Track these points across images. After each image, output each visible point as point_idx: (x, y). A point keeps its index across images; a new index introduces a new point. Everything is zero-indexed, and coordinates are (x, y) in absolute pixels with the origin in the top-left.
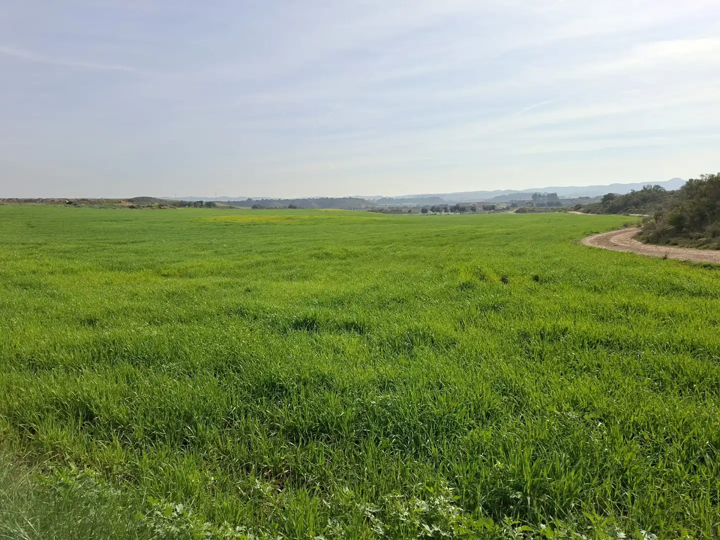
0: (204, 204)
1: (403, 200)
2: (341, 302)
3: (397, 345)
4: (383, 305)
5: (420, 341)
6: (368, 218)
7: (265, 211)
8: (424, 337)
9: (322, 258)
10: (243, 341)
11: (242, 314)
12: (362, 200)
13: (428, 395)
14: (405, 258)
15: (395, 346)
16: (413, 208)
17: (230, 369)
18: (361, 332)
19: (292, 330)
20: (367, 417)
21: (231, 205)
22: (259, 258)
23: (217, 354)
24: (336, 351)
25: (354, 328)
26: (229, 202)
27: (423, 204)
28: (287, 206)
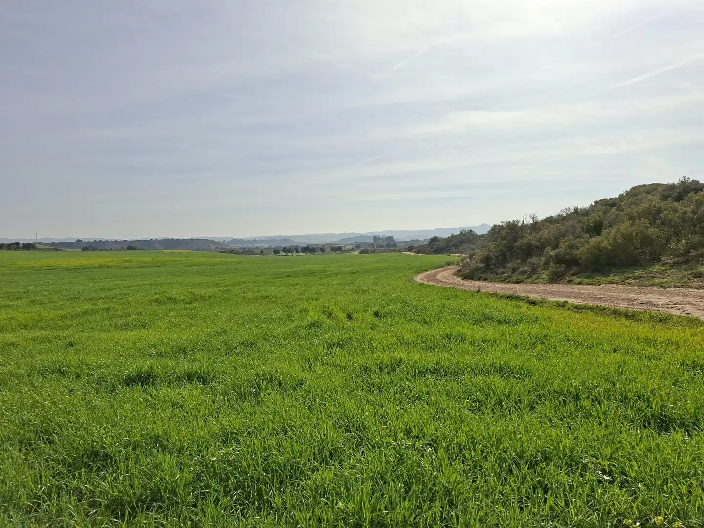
0: (21, 246)
1: (254, 241)
2: (183, 351)
3: (243, 392)
4: (230, 350)
5: (268, 385)
6: (217, 259)
7: (97, 252)
8: (271, 381)
9: (165, 303)
10: (60, 406)
11: (62, 373)
12: (212, 242)
13: (272, 442)
14: (256, 299)
15: (241, 393)
16: (265, 248)
17: (40, 441)
18: (205, 381)
19: (122, 387)
20: (206, 476)
21: (56, 247)
22: (88, 306)
23: (25, 423)
24: (175, 406)
25: (197, 379)
26: (53, 244)
27: (274, 245)
28: (125, 248)
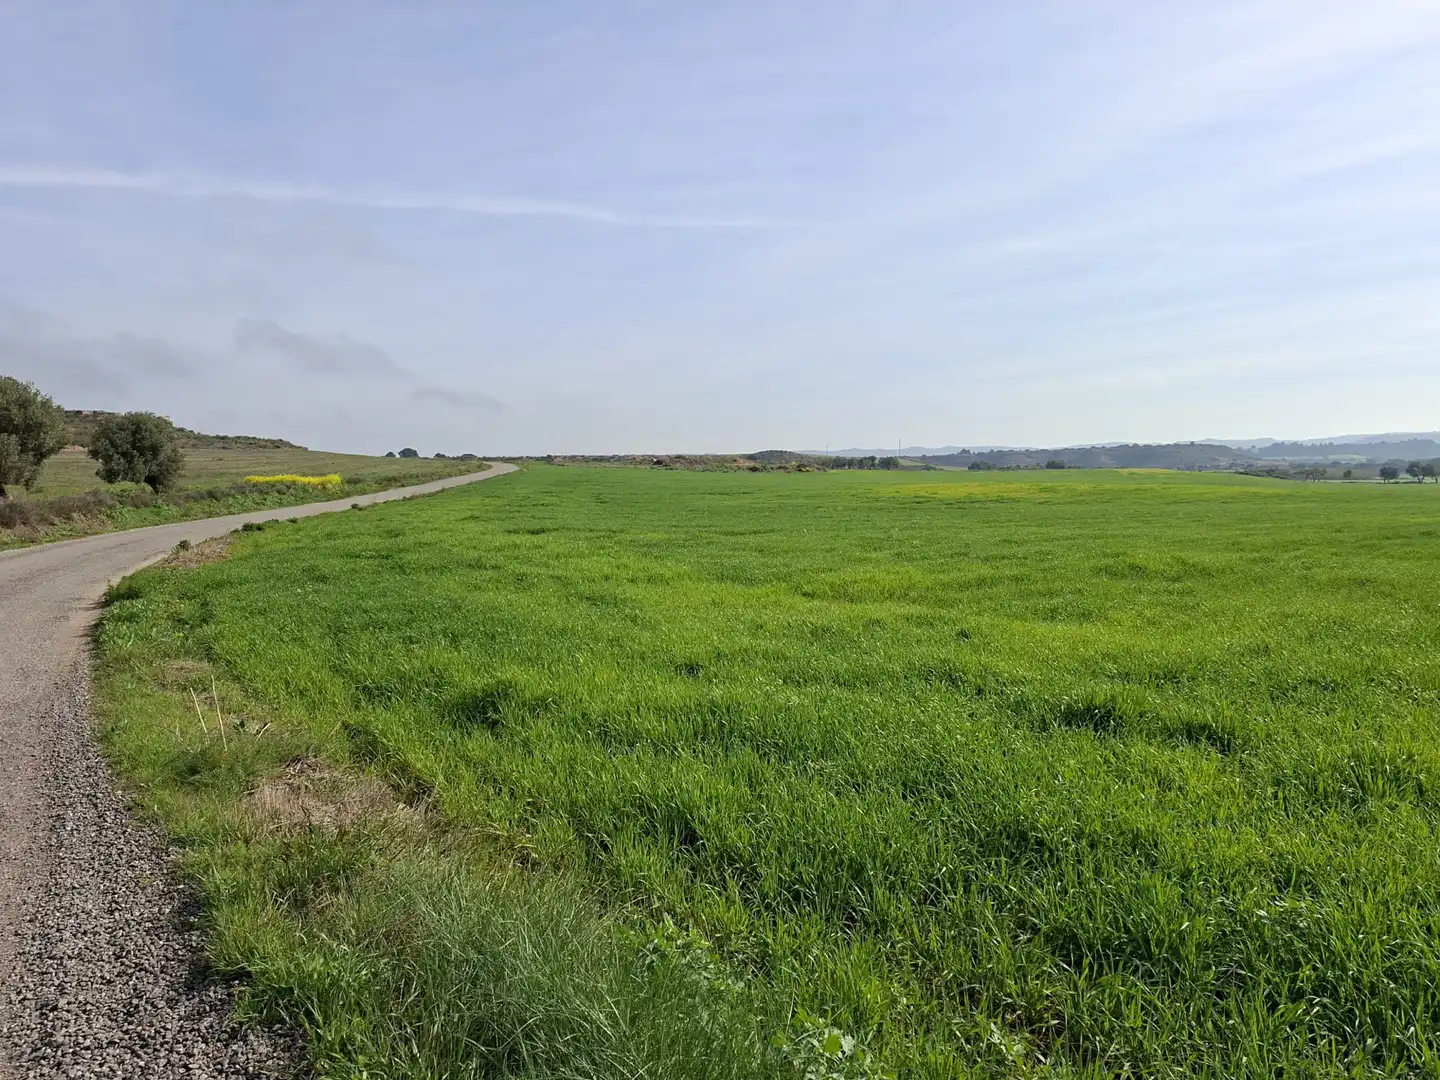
0: (877, 462)
1: (1328, 447)
2: (1172, 677)
3: (1321, 790)
4: (1280, 692)
5: (1387, 787)
6: (1237, 489)
7: (995, 473)
8: (1396, 779)
9: (1124, 576)
10: (958, 737)
11: (953, 681)
12: (1222, 449)
13: (1411, 918)
14: (1335, 585)
15: (1316, 790)
16: (1356, 466)
17: (932, 787)
18: (1225, 749)
19: (1059, 726)
20: (1245, 943)
21: (928, 464)
22: (985, 570)
23: (906, 753)
24: (1165, 784)
25: (1208, 738)
26: (924, 457)
27: (1383, 458)
28: (1044, 465)
